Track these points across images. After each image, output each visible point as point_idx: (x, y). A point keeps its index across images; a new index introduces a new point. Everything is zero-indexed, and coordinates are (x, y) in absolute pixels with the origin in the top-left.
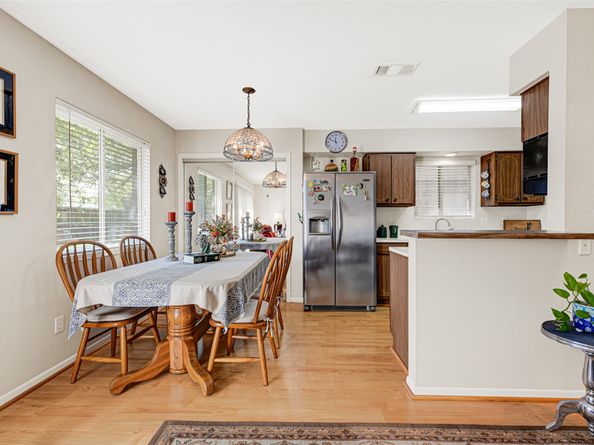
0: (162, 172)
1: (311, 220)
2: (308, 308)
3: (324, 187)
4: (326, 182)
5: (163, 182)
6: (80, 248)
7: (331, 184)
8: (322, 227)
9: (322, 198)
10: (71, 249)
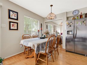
0: (41, 24)
1: (68, 31)
2: (67, 51)
3: (71, 23)
4: (72, 22)
5: (41, 26)
6: (26, 35)
7: (73, 22)
8: (70, 33)
9: (70, 26)
10: (25, 35)
